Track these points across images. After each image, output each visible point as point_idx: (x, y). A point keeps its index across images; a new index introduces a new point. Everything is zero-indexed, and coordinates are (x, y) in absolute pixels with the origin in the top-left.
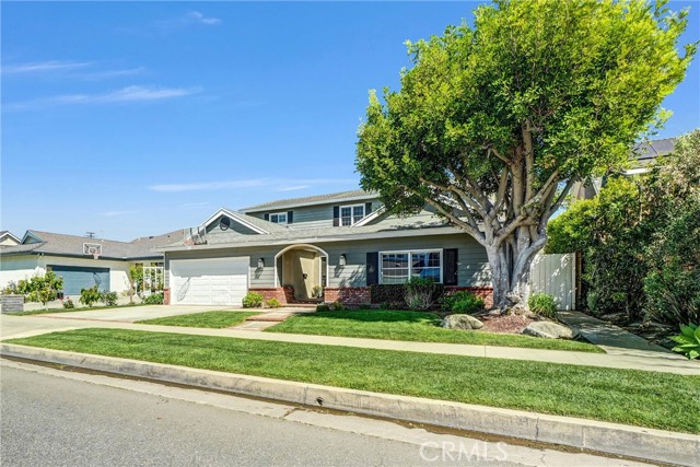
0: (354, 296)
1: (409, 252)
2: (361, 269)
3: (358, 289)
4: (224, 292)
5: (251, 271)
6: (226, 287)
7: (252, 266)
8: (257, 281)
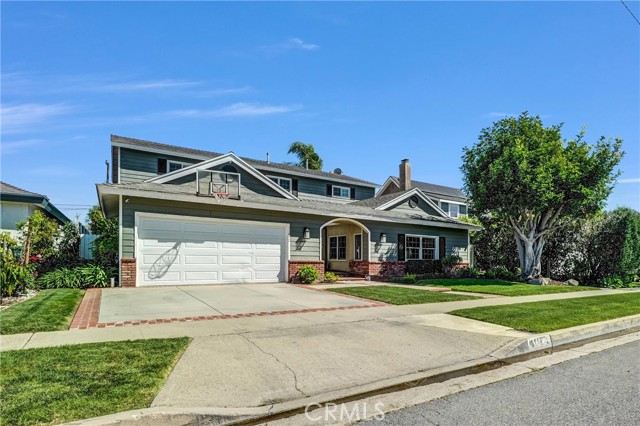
0: (391, 269)
1: (421, 237)
2: (394, 246)
3: (394, 263)
4: (244, 265)
5: (291, 241)
6: (248, 259)
7: (292, 235)
8: (298, 253)
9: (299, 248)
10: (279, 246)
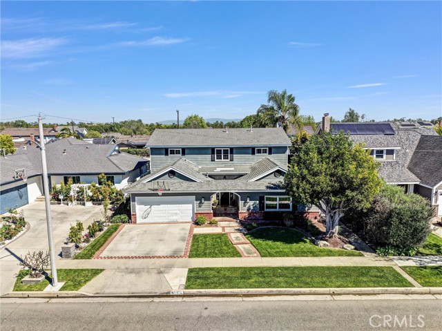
1: (278, 197)
4: (176, 214)
5: (196, 203)
6: (177, 212)
7: (196, 200)
8: (200, 209)
9: (200, 207)
10: (191, 205)
